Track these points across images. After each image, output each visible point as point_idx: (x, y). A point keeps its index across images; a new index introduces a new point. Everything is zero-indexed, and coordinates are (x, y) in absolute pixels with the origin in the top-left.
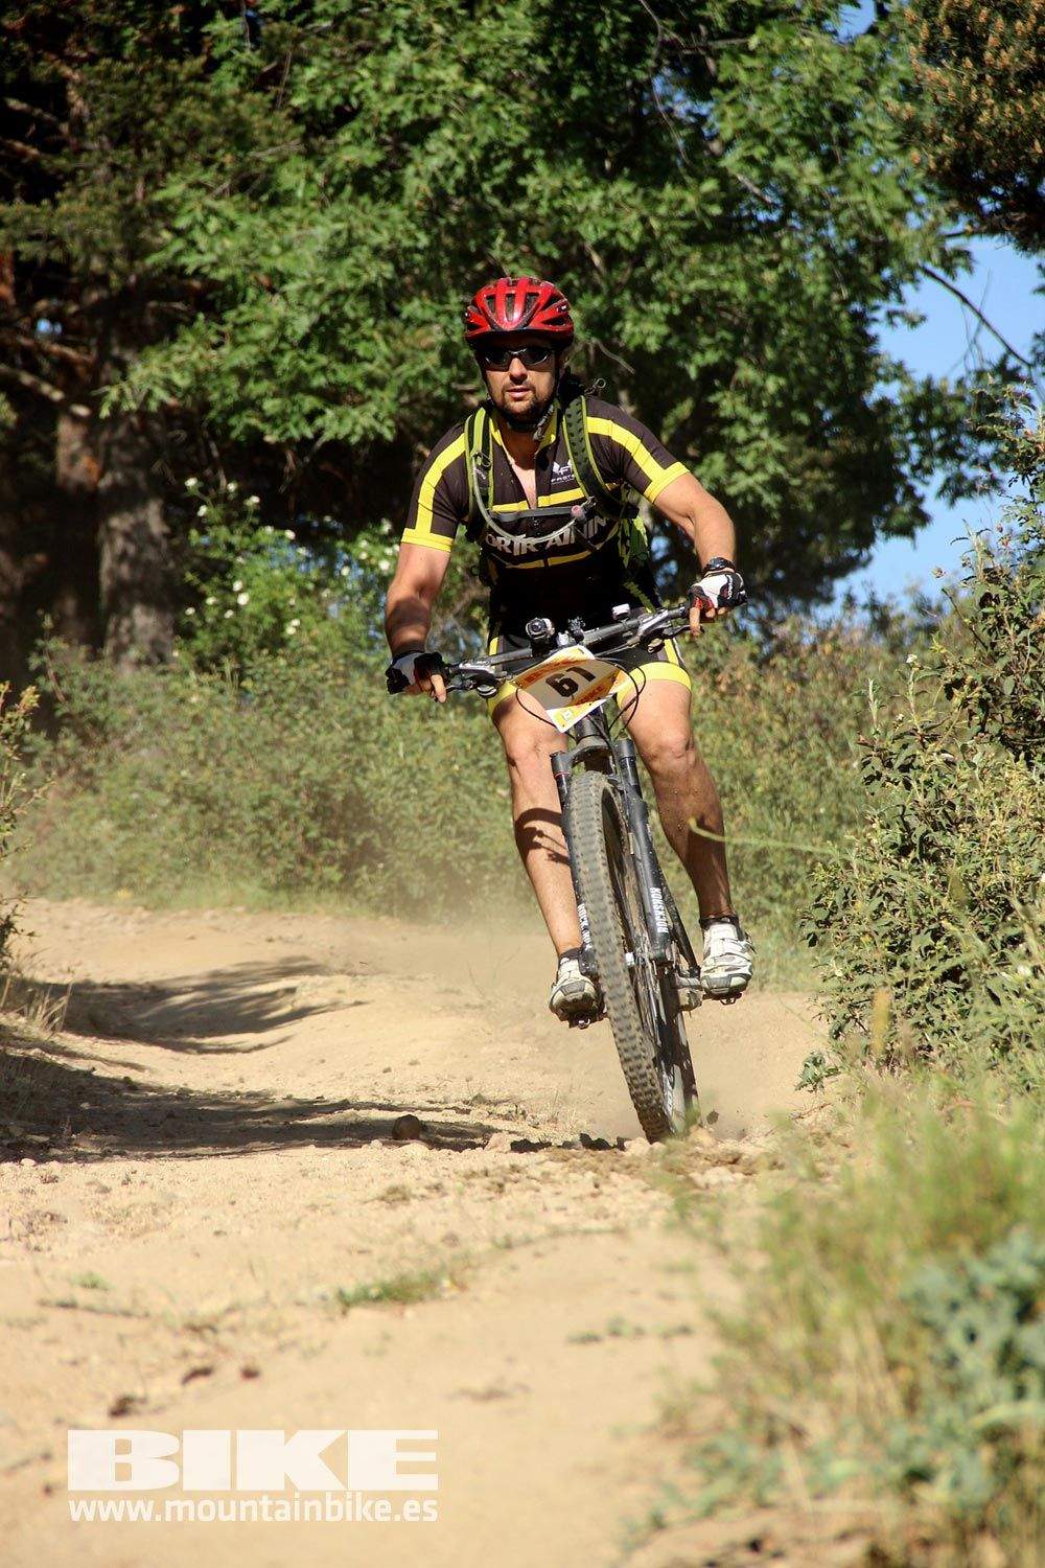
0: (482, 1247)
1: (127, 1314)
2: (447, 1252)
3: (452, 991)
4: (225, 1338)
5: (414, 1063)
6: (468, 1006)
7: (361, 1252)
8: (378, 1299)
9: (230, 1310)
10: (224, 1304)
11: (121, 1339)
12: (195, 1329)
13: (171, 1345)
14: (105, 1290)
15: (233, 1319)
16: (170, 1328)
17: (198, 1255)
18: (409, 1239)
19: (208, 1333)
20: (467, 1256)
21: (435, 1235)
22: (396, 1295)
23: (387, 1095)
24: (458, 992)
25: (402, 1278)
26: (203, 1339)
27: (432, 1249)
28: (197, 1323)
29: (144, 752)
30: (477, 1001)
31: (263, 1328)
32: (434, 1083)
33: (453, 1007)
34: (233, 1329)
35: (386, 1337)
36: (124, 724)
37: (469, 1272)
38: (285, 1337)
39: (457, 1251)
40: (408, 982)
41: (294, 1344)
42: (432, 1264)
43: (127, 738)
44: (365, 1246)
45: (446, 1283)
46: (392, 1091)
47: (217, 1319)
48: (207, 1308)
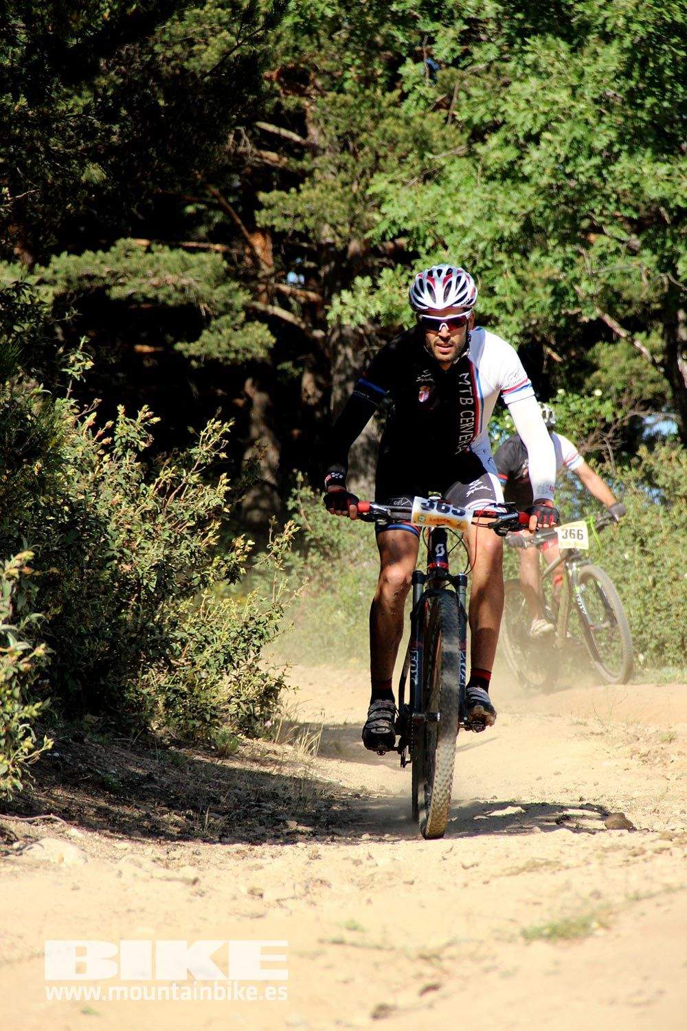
0: (619, 900)
1: (379, 948)
2: (596, 904)
3: (581, 724)
4: (447, 964)
5: (557, 774)
6: (592, 733)
7: (535, 904)
8: (549, 937)
9: (449, 944)
10: (443, 941)
11: (376, 965)
12: (425, 958)
13: (412, 968)
14: (363, 931)
15: (452, 951)
16: (408, 957)
17: (423, 907)
18: (567, 895)
19: (435, 961)
20: (609, 906)
21: (586, 891)
22: (561, 933)
23: (540, 796)
24: (585, 724)
25: (566, 921)
26: (432, 965)
27: (585, 902)
28: (427, 954)
29: (365, 564)
30: (598, 729)
31: (473, 957)
32: (572, 787)
33: (583, 734)
34: (452, 958)
35: (557, 963)
36: (351, 545)
37: (611, 917)
38: (487, 963)
39: (600, 902)
40: (550, 718)
41: (495, 968)
42: (587, 911)
43: (354, 554)
44: (537, 899)
45: (595, 925)
46: (544, 793)
47: (442, 950)
48: (434, 943)
